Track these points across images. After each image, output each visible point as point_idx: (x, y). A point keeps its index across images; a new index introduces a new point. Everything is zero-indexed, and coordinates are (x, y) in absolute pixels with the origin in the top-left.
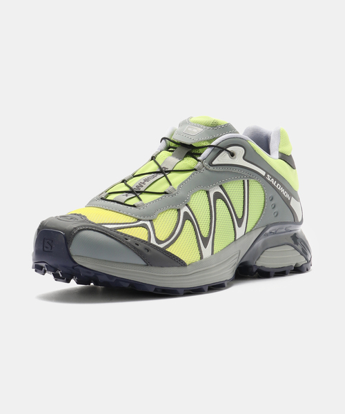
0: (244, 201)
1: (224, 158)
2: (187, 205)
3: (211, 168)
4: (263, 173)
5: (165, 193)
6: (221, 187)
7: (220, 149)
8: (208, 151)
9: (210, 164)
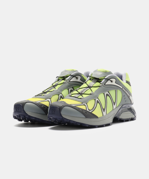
1: (109, 83)
2: (98, 98)
3: (105, 86)
4: (122, 88)
5: (90, 94)
6: (108, 92)
7: (108, 80)
8: (104, 80)
9: (105, 85)
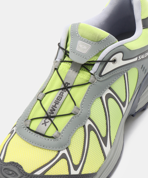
0: (126, 88)
1: (110, 67)
2: (89, 118)
3: (101, 79)
4: (136, 59)
6: (110, 88)
9: (100, 75)
